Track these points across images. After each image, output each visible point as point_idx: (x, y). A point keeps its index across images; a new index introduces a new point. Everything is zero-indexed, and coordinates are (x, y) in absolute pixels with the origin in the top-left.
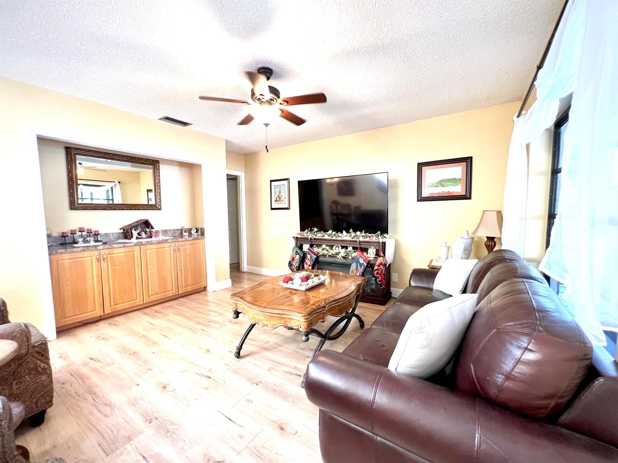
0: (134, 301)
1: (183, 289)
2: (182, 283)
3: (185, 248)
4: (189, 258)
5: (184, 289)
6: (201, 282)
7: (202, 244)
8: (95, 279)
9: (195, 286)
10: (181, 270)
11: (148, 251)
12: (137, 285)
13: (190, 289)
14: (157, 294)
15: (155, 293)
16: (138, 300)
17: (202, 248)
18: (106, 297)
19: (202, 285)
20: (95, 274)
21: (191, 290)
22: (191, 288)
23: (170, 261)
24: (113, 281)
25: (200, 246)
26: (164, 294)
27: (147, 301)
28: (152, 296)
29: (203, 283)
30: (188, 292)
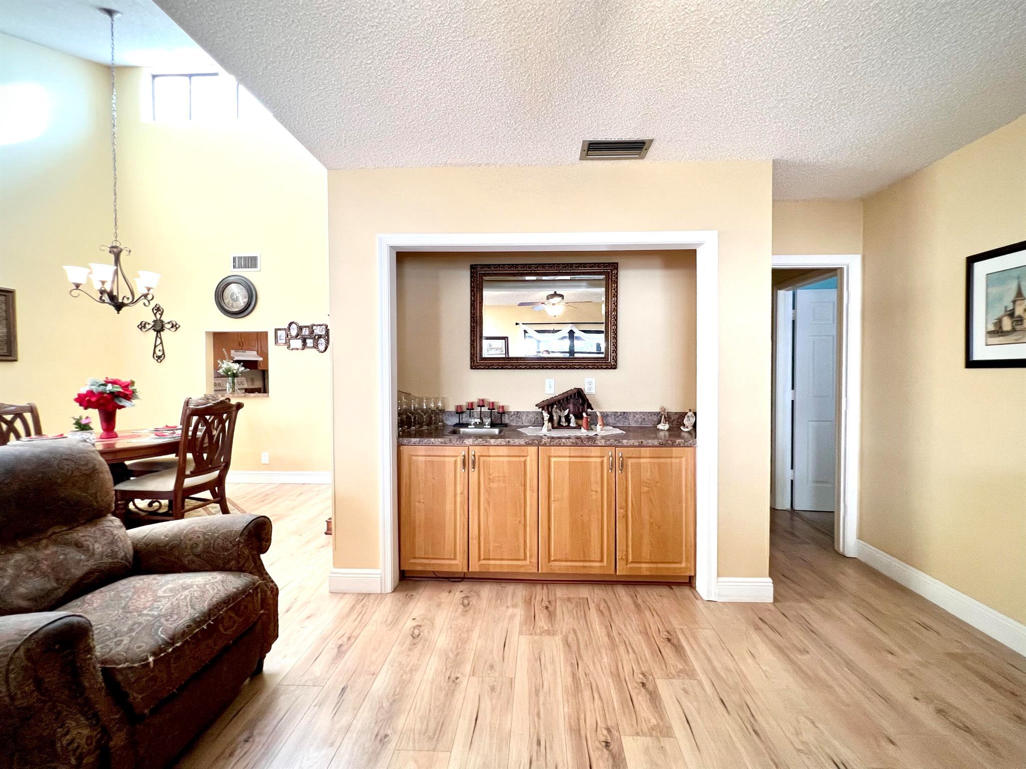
0: (520, 563)
1: (630, 565)
2: (627, 551)
3: (639, 465)
4: (648, 492)
5: (631, 568)
6: (680, 563)
7: (687, 460)
8: (458, 499)
9: (660, 565)
10: (626, 516)
11: (553, 460)
12: (528, 529)
13: (645, 569)
14: (567, 561)
15: (563, 557)
16: (528, 562)
17: (686, 470)
18: (472, 539)
19: (680, 568)
20: (459, 491)
21: (648, 573)
22: (650, 569)
23: (599, 489)
24: (486, 510)
25: (680, 463)
26: (581, 564)
27: (545, 571)
28: (555, 560)
29: (683, 565)
30: (641, 576)
